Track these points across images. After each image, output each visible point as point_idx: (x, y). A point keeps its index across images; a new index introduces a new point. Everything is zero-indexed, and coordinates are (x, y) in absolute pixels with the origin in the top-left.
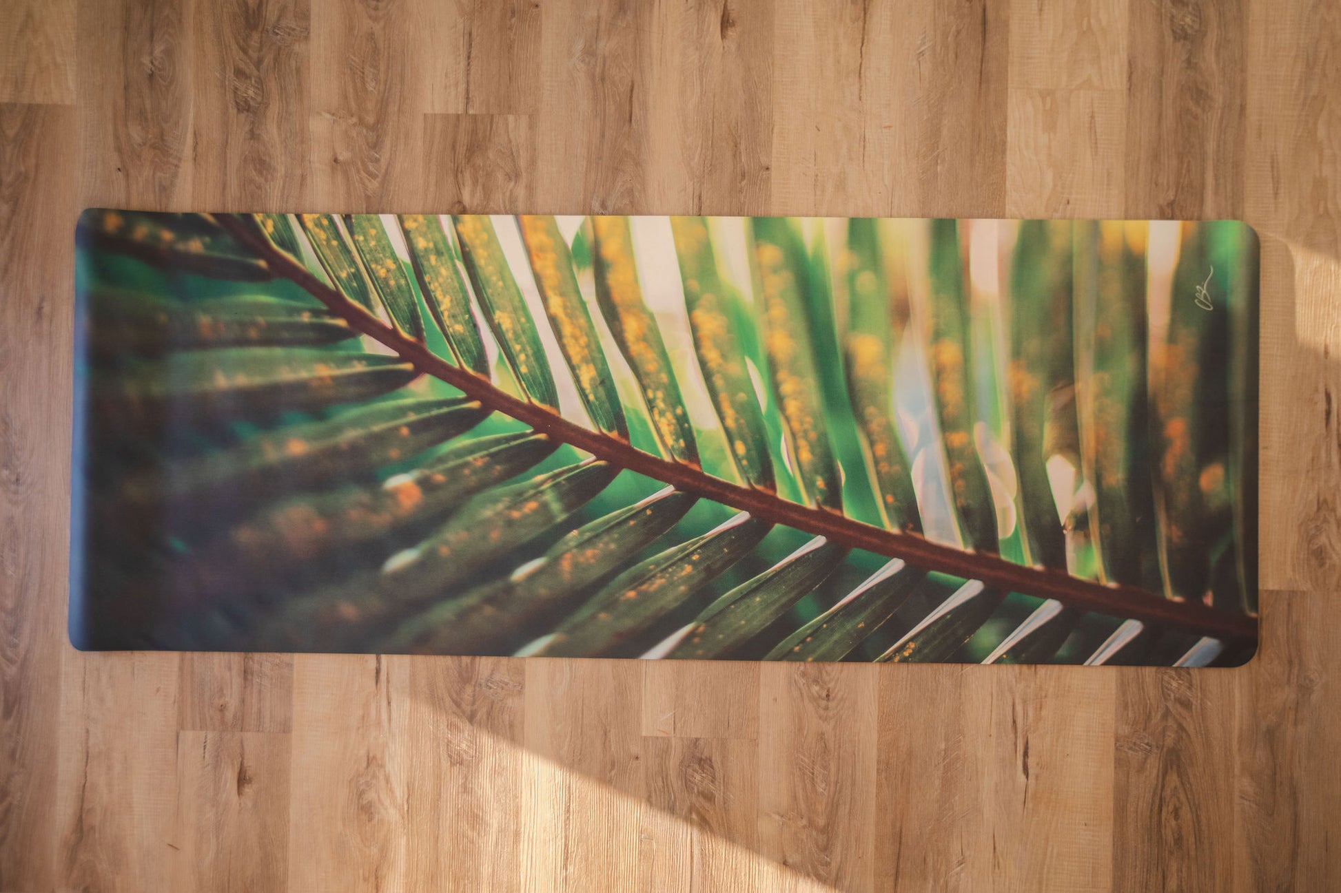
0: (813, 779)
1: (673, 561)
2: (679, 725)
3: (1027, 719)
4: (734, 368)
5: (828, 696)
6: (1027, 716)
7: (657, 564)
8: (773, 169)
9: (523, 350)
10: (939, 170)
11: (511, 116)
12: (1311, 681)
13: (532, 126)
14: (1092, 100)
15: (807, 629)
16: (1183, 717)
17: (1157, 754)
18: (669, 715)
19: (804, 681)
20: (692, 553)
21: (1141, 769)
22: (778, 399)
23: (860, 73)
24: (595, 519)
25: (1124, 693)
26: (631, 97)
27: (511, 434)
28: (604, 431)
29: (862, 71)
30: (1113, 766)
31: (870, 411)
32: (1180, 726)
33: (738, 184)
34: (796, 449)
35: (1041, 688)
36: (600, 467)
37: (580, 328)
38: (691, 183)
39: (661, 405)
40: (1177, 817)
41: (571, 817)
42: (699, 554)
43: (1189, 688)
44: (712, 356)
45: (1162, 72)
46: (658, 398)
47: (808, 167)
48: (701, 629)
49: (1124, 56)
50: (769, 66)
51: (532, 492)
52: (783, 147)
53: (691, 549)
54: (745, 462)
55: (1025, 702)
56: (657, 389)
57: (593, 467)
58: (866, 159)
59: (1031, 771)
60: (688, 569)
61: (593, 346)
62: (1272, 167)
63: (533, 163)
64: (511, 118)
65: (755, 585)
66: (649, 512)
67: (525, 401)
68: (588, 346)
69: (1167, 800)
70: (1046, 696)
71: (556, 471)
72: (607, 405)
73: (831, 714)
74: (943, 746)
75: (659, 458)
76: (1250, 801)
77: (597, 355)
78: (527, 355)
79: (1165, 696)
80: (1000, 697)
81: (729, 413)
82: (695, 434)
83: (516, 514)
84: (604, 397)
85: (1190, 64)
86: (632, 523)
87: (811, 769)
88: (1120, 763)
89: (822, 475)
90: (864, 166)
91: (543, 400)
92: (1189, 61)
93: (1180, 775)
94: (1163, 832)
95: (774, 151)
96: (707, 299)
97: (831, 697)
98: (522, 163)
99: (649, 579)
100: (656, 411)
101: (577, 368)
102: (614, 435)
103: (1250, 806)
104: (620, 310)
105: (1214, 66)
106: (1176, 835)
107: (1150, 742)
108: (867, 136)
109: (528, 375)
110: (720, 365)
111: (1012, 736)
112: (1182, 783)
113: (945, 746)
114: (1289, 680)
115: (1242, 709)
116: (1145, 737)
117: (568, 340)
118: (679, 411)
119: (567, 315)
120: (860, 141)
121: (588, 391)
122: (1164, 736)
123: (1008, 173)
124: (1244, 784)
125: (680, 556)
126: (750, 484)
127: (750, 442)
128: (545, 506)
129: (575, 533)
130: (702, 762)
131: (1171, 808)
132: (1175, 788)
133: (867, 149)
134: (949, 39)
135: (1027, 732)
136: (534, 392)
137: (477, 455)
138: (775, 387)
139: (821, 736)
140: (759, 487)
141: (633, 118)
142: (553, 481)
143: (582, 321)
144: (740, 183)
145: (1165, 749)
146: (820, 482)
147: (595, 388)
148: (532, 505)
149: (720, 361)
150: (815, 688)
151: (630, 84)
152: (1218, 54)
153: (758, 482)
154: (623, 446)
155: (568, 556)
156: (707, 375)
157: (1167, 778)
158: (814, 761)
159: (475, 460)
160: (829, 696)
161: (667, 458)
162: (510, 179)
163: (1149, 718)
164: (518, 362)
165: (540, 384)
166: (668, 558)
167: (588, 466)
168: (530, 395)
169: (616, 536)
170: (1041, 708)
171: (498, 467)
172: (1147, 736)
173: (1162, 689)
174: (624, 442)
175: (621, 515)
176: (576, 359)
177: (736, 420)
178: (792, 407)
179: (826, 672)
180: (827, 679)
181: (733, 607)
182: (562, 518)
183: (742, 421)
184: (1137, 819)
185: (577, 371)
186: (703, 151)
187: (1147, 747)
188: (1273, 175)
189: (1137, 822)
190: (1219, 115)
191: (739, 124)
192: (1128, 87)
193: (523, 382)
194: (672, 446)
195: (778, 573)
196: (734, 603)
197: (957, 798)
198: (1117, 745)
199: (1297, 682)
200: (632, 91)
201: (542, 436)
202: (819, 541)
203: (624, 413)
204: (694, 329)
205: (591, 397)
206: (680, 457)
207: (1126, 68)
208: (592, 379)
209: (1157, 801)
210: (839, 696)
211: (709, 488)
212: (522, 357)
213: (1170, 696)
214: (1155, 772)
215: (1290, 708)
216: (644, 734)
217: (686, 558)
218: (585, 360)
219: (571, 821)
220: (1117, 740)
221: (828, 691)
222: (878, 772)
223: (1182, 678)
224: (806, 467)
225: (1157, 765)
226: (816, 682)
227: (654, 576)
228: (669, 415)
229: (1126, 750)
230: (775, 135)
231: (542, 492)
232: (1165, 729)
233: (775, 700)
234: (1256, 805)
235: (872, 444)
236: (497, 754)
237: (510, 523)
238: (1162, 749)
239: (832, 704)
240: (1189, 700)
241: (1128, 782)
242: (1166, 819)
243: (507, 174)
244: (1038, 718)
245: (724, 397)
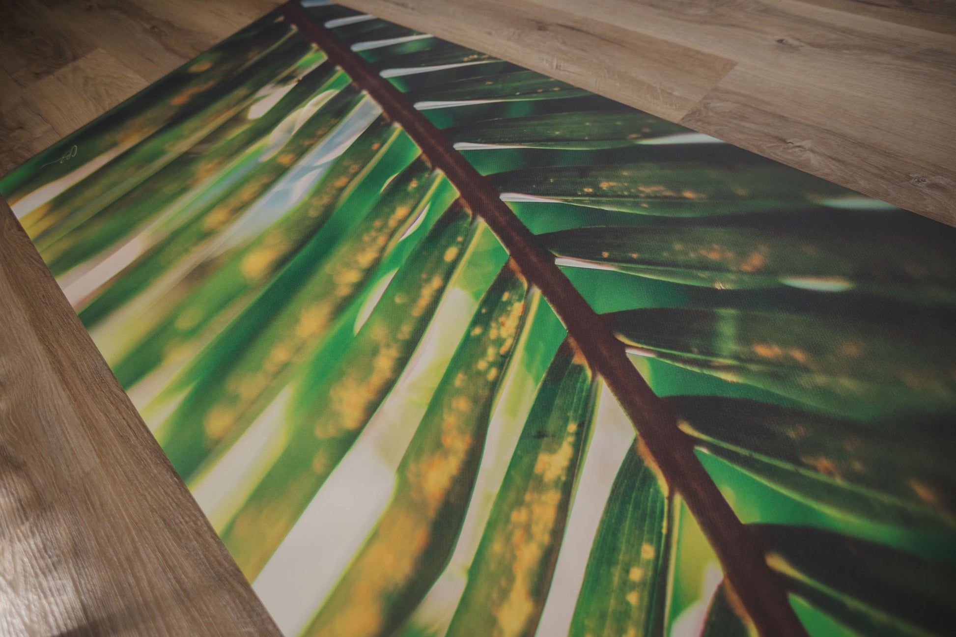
1: (616, 199)
4: (379, 332)
7: (636, 205)
9: (626, 585)
15: (534, 97)
20: (588, 195)
22: (370, 273)
24: (681, 285)
27: (738, 468)
28: (589, 373)
31: (313, 213)
34: (402, 222)
36: (629, 336)
37: (508, 539)
39: (491, 353)
42: (582, 191)
44: (384, 363)
46: (488, 362)
48: (634, 136)
51: (754, 367)
53: (587, 198)
54: (460, 239)
56: (482, 374)
57: (638, 342)
60: (605, 185)
61: (512, 495)
65: (549, 143)
66: (606, 254)
67: (678, 499)
68: (519, 503)
71: (696, 370)
72: (558, 402)
75: (546, 299)
77: (518, 480)
78: (627, 571)
81: (427, 293)
82: (483, 296)
83: (799, 355)
84: (555, 415)
86: (635, 256)
89: (405, 190)
91: (648, 479)
96: (324, 431)
99: (656, 197)
100: (504, 350)
101: (560, 484)
102: (579, 359)
104: (431, 514)
109: (646, 536)
110: (388, 346)
117: (542, 536)
118: (477, 331)
119: (511, 579)
121: (571, 439)
125: (604, 199)
126: (474, 219)
127: (436, 253)
128: (744, 338)
129: (719, 286)
136: (655, 502)
137: (823, 477)
138: (360, 287)
140: (469, 211)
142: (709, 361)
143: (497, 547)
146: (413, 185)
147: (558, 437)
148: (762, 351)
149: (383, 351)
153: (466, 216)
154: (578, 340)
155: (746, 268)
156: (409, 347)
159: (830, 473)
161: (537, 293)
164: (650, 574)
165: (636, 506)
166: (622, 204)
167: (645, 347)
168: (666, 502)
169: (665, 254)
171: (792, 434)
174: (572, 342)
175: (641, 271)
176: (553, 497)
177: (428, 280)
178: (366, 258)
181: (587, 138)
182: (727, 312)
183: (424, 276)
185: (564, 478)
193: (664, 531)
194: (519, 300)
195: (520, 142)
196: (584, 140)
201: (686, 428)
202: (460, 146)
203: (544, 375)
204: (371, 409)
205: (572, 427)
206: (521, 284)
208: (552, 450)
211: (517, 238)
212: (636, 574)
217: (599, 194)
218: (539, 484)
224: (411, 202)
227: (648, 197)
228: (493, 334)
231: (736, 357)
235: (342, 189)
237: (815, 349)
245: (417, 311)
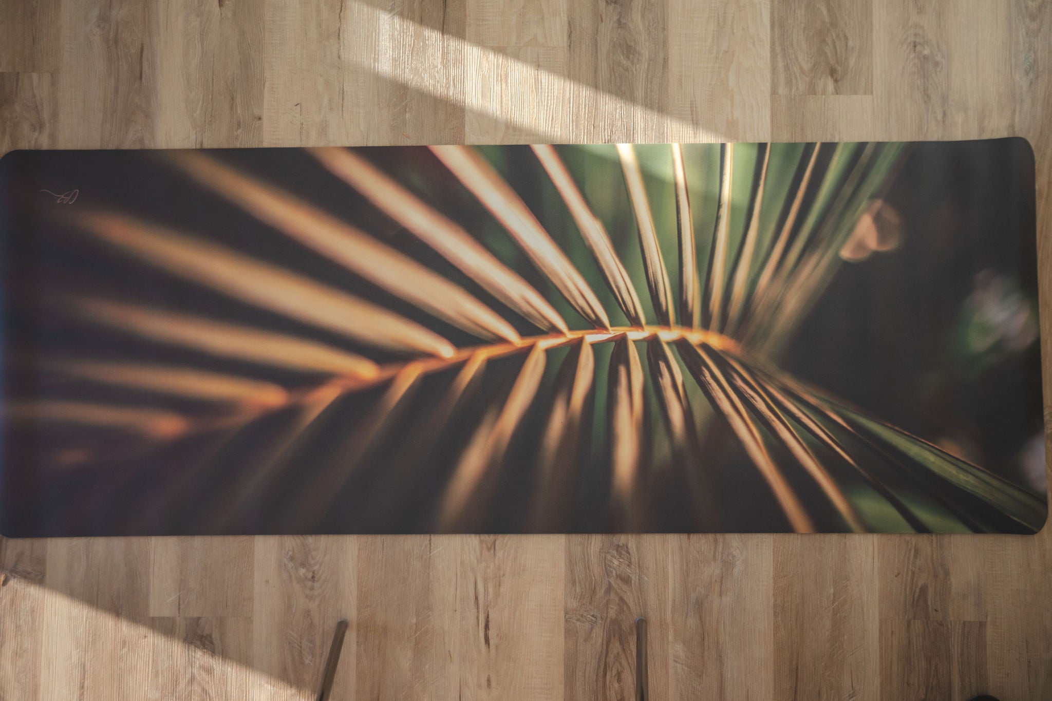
0: (301, 651)
2: (182, 607)
3: (487, 595)
5: (313, 577)
6: (488, 593)
8: (264, 119)
10: (407, 117)
11: (35, 74)
12: (733, 557)
13: (54, 83)
14: (538, 55)
16: (624, 591)
17: (601, 624)
18: (174, 597)
19: (293, 565)
21: (588, 638)
23: (339, 35)
25: (572, 571)
26: (141, 57)
29: (341, 34)
30: (563, 636)
32: (622, 600)
33: (235, 132)
35: (499, 568)
38: (194, 132)
40: (619, 680)
41: (85, 693)
43: (629, 566)
45: (597, 31)
47: (295, 117)
49: (564, 18)
50: (260, 29)
52: (273, 99)
55: (485, 581)
58: (344, 109)
59: (491, 642)
62: (692, 111)
63: (55, 115)
64: (35, 76)
69: (611, 665)
70: (504, 575)
73: (316, 593)
74: (414, 621)
76: (682, 664)
79: (608, 573)
80: (464, 577)
85: (620, 24)
87: (299, 644)
88: (570, 633)
90: (342, 115)
92: (619, 21)
93: (621, 643)
94: (608, 693)
95: (265, 103)
97: (316, 579)
98: (46, 115)
103: (683, 669)
105: (641, 26)
106: (619, 696)
107: (595, 614)
108: (345, 90)
111: (475, 610)
112: (624, 650)
113: (417, 620)
114: (714, 556)
115: (675, 583)
116: (591, 610)
120: (339, 93)
122: (607, 608)
123: (467, 118)
124: (677, 650)
130: (204, 639)
131: (614, 672)
132: (618, 654)
133: (346, 100)
134: (415, 4)
135: (487, 606)
139: (307, 613)
141: (143, 76)
144: (236, 131)
145: (608, 620)
150: (302, 571)
151: (140, 47)
152: (643, 17)
157: (611, 646)
158: (301, 636)
160: (315, 577)
162: (35, 130)
163: (594, 592)
170: (500, 585)
172: (592, 608)
173: (605, 566)
179: (312, 557)
180: (312, 562)
184: (585, 683)
186: (204, 104)
187: (593, 619)
188: (693, 118)
189: (585, 685)
190: (646, 67)
191: (235, 80)
192: (569, 43)
197: (427, 666)
198: (567, 617)
199: (721, 558)
200: (142, 52)
207: (566, 28)
209: (602, 666)
210: (323, 577)
213: (612, 573)
214: (600, 640)
215: (716, 581)
216: (151, 615)
219: (85, 696)
220: (566, 613)
221: (313, 573)
222: (357, 645)
223: (623, 556)
225: (602, 635)
226: (303, 565)
229: (575, 621)
230: (266, 89)
232: (608, 602)
233: (267, 582)
234: (688, 667)
236: (19, 637)
238: (606, 620)
239: (317, 585)
240: (629, 576)
241: (577, 651)
242: (610, 682)
243: (32, 125)
244: (497, 594)
